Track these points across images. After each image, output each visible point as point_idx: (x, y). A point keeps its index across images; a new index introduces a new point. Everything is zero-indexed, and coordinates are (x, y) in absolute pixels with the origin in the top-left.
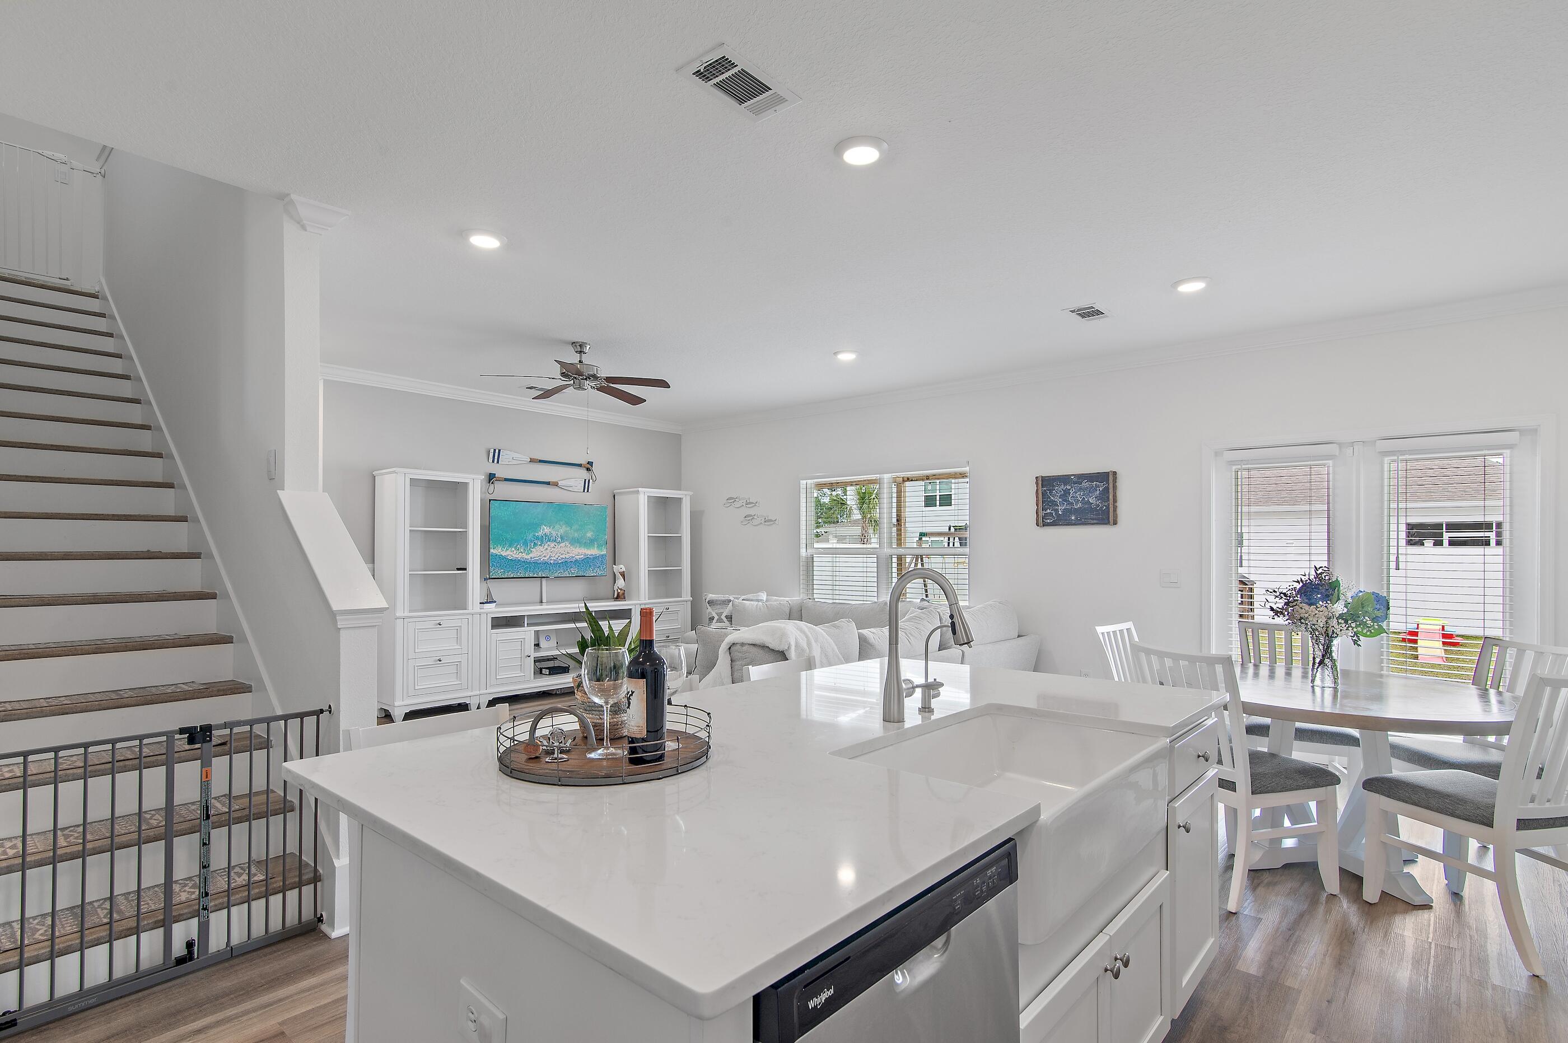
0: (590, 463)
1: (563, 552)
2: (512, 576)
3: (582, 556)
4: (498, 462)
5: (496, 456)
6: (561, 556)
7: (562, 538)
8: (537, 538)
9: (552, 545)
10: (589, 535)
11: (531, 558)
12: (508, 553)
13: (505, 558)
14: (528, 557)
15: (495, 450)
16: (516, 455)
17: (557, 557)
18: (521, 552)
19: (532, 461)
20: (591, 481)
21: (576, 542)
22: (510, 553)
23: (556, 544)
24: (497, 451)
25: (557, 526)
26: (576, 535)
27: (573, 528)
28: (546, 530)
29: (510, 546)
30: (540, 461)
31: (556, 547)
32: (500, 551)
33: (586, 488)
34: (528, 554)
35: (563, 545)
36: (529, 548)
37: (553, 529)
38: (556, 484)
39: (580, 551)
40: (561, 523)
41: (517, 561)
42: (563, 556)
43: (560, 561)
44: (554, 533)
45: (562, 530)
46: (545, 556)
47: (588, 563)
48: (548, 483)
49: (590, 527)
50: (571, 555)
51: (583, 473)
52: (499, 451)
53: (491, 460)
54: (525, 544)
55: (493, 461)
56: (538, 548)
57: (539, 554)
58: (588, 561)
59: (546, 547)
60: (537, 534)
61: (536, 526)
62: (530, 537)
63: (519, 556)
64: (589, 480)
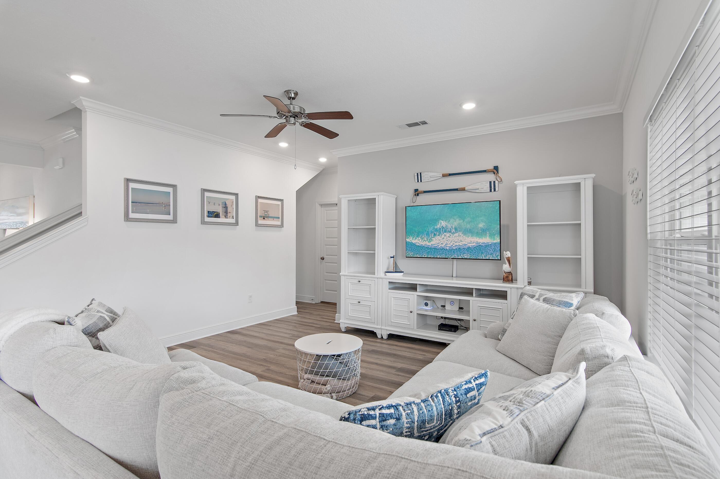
0: (496, 168)
1: (457, 240)
2: (419, 257)
3: (474, 244)
4: (421, 181)
5: (419, 177)
6: (456, 244)
7: (456, 229)
8: (436, 230)
9: (448, 235)
10: (481, 225)
11: (432, 245)
12: (416, 241)
13: (414, 244)
14: (429, 244)
15: (418, 174)
16: (432, 174)
17: (451, 244)
18: (425, 241)
19: (444, 176)
20: (496, 182)
21: (468, 232)
22: (417, 241)
23: (451, 234)
24: (419, 174)
25: (452, 220)
26: (468, 226)
27: (466, 220)
28: (443, 223)
29: (418, 236)
30: (450, 175)
31: (451, 237)
32: (411, 240)
33: (492, 187)
34: (429, 242)
35: (457, 234)
36: (430, 237)
37: (448, 222)
38: (463, 190)
39: (473, 240)
40: (455, 217)
41: (422, 247)
42: (457, 244)
43: (454, 248)
44: (449, 226)
45: (456, 222)
46: (442, 244)
47: (480, 250)
48: (456, 190)
49: (482, 218)
50: (464, 243)
51: (491, 177)
52: (421, 173)
53: (416, 181)
54: (428, 234)
55: (418, 181)
56: (438, 237)
57: (438, 242)
58: (480, 248)
59: (443, 236)
60: (436, 227)
61: (435, 221)
62: (431, 229)
63: (423, 243)
64: (494, 182)
